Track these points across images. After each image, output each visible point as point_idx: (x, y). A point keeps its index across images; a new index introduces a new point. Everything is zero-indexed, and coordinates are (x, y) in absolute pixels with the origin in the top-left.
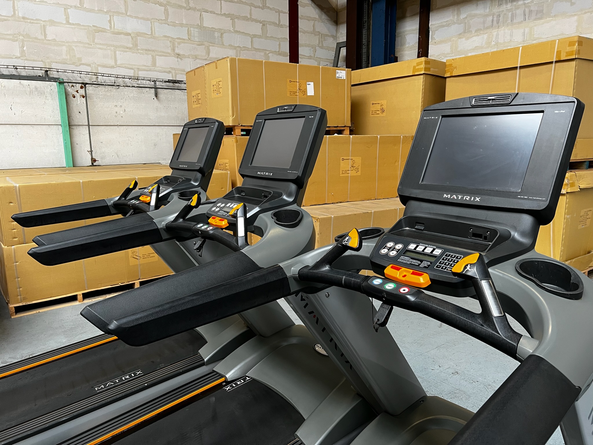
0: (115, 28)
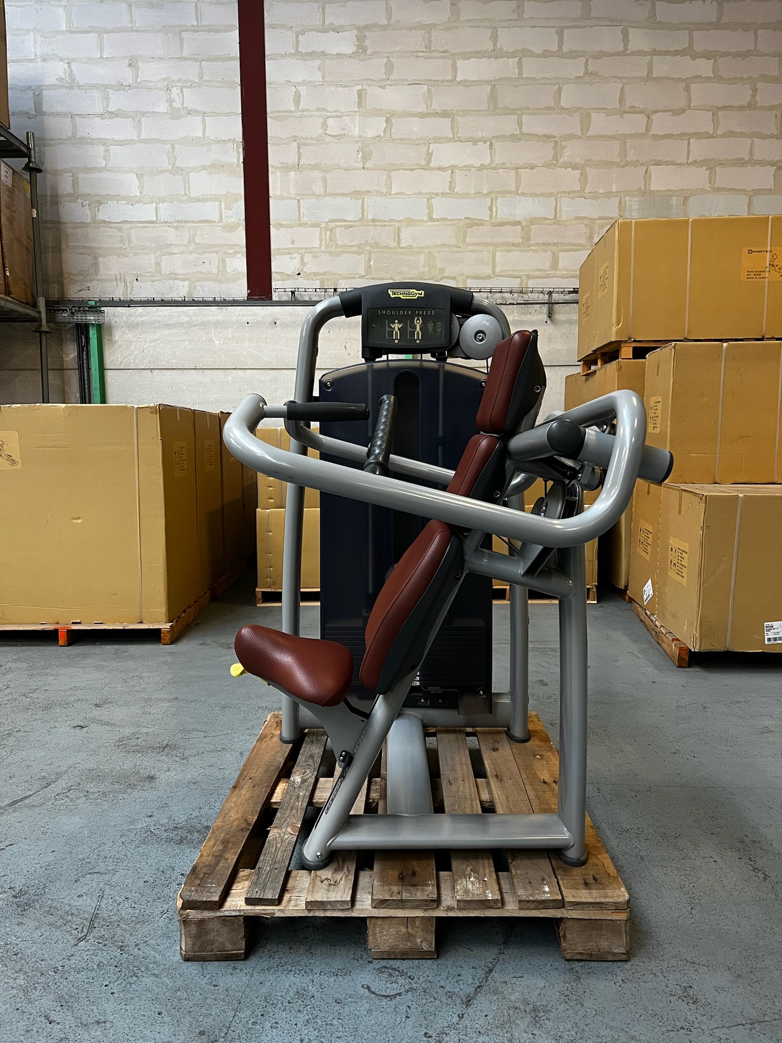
0: (498, 216)
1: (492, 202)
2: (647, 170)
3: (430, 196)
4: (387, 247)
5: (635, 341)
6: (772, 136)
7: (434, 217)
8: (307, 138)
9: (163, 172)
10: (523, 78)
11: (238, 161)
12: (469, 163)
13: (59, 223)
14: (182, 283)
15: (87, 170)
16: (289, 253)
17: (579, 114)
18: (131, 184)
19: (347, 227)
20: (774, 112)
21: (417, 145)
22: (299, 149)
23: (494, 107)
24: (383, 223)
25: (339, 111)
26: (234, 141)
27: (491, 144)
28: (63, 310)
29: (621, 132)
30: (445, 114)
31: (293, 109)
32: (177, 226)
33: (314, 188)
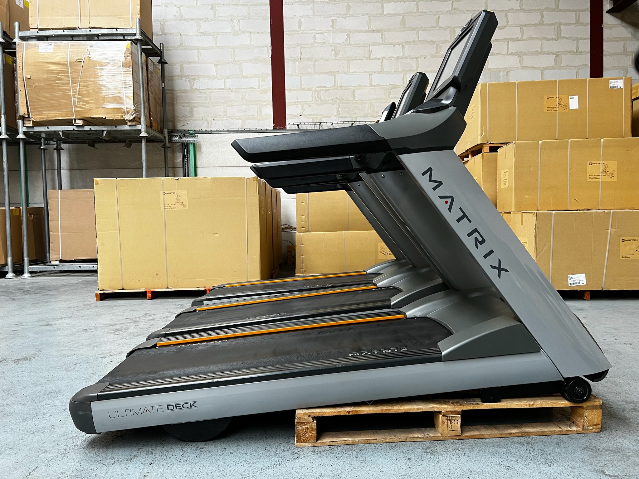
1: (404, 76)
3: (371, 73)
4: (348, 100)
5: (490, 143)
6: (552, 39)
7: (373, 84)
8: (305, 45)
9: (228, 63)
10: (419, 12)
11: (268, 56)
12: (391, 56)
13: (173, 90)
14: (237, 121)
15: (189, 63)
16: (296, 104)
17: (449, 30)
18: (211, 70)
19: (326, 90)
20: (553, 27)
21: (363, 47)
22: (301, 50)
23: (404, 27)
24: (346, 88)
25: (322, 31)
26: (266, 46)
27: (403, 46)
28: (176, 136)
30: (378, 31)
31: (297, 29)
32: (236, 91)
33: (309, 70)
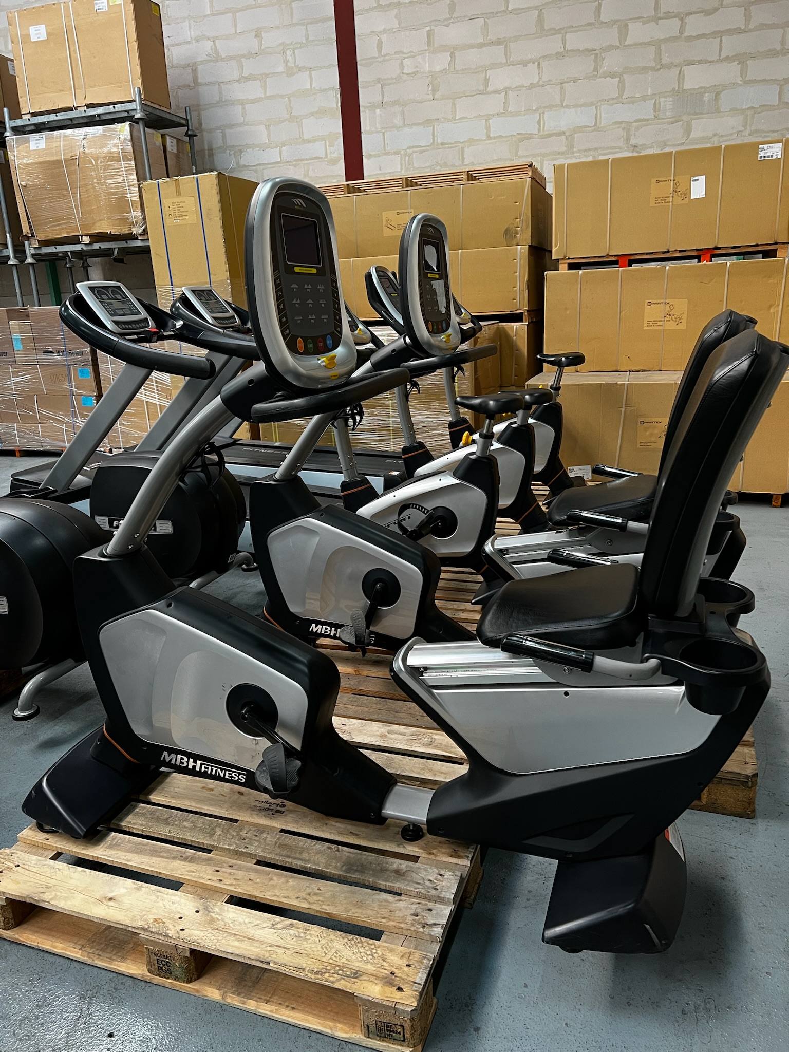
0: (545, 129)
1: (540, 118)
2: (680, 71)
3: (488, 117)
4: (453, 166)
7: (491, 136)
8: (388, 79)
9: (283, 121)
12: (521, 84)
15: (232, 126)
17: (617, 26)
18: (261, 134)
19: (421, 152)
21: (476, 73)
22: (382, 88)
23: (542, 30)
25: (413, 52)
26: (333, 89)
27: (539, 64)
29: (656, 38)
30: (499, 42)
31: (377, 55)
32: (296, 164)
33: (395, 121)
